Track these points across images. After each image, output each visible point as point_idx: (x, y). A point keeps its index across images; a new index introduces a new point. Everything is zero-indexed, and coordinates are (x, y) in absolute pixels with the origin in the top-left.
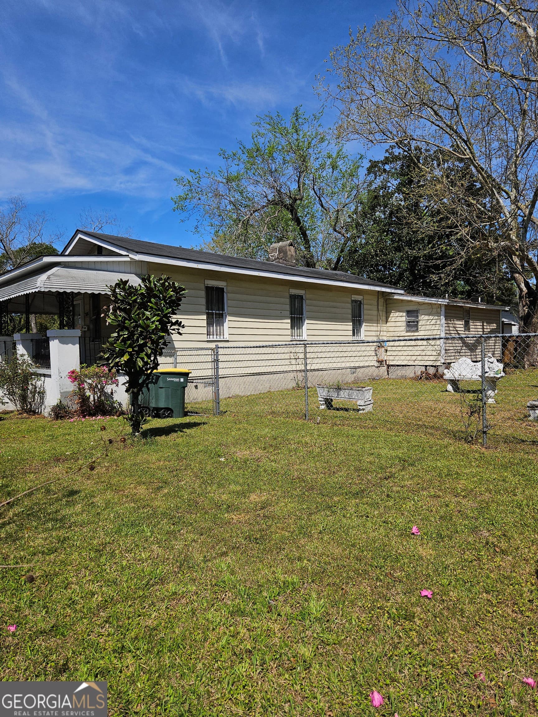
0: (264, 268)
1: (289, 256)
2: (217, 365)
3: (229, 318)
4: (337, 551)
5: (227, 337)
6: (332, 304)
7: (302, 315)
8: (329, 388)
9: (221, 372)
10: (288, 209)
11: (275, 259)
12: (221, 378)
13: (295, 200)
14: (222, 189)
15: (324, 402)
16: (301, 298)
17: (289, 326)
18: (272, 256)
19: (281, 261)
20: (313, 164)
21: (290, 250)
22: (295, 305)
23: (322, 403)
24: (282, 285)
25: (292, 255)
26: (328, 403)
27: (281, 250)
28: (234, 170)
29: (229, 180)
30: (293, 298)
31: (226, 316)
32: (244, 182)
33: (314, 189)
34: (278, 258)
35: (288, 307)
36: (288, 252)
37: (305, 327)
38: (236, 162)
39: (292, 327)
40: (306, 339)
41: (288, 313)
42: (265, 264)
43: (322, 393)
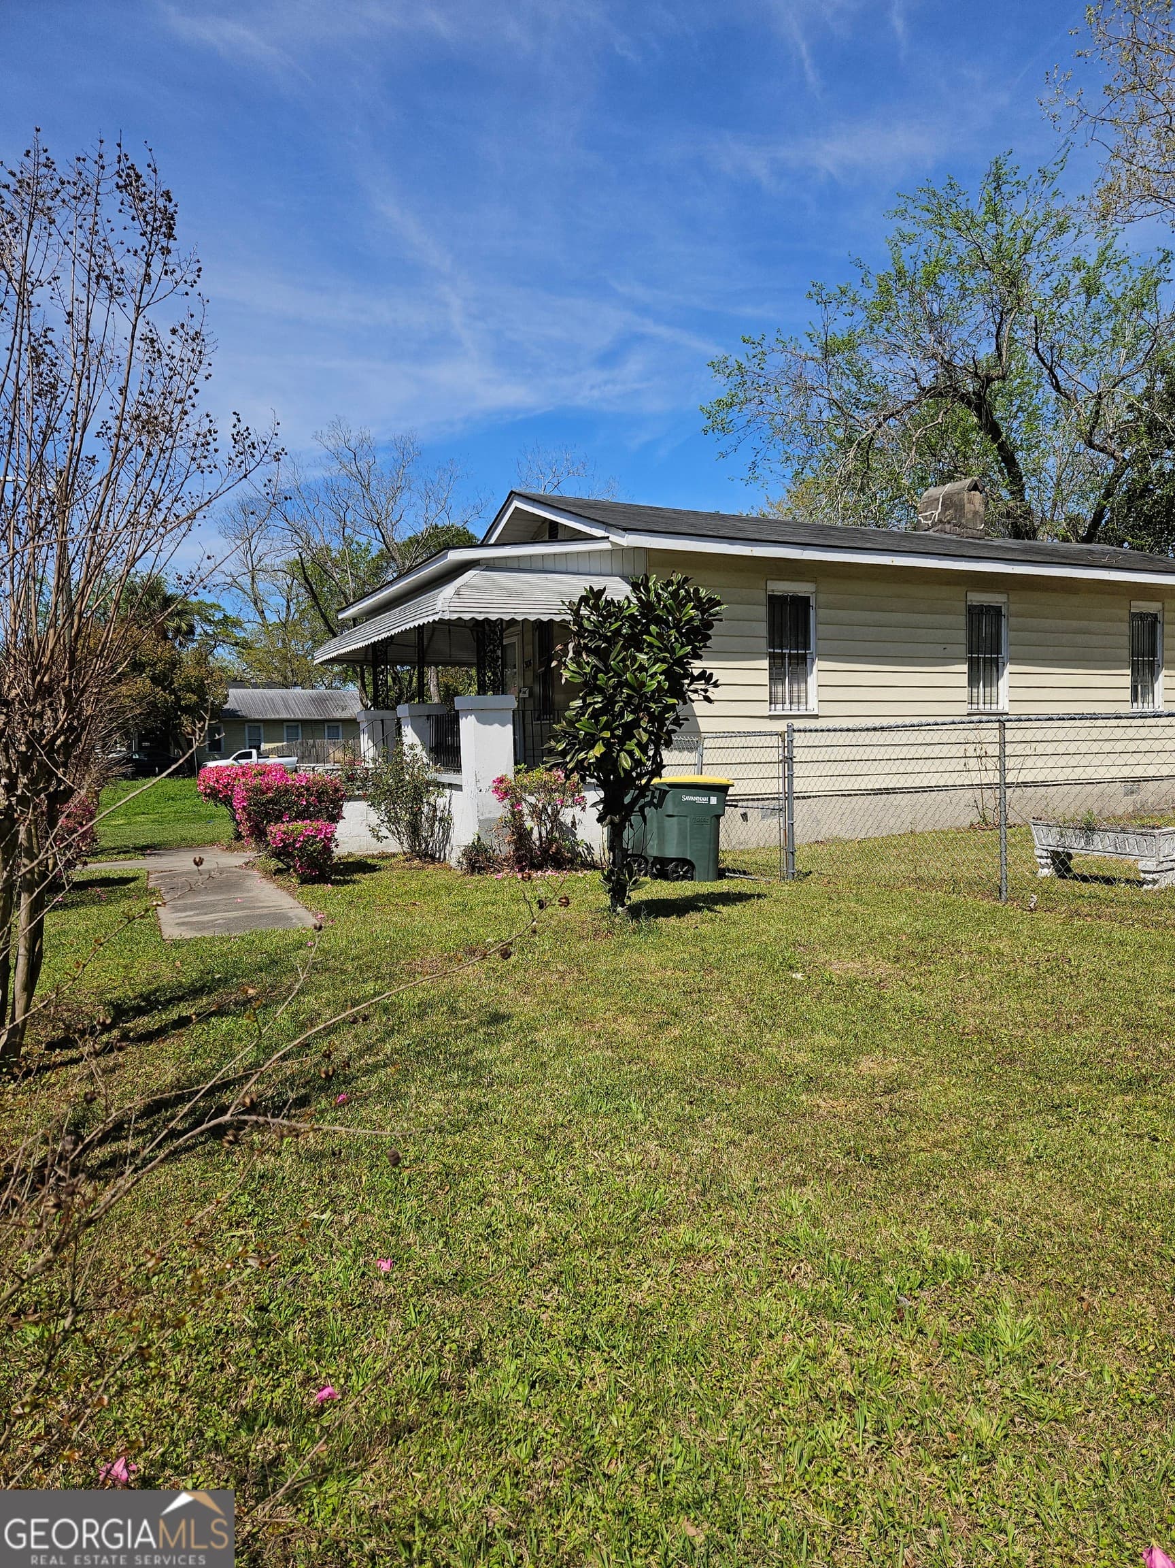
0: (905, 545)
1: (970, 516)
2: (791, 769)
3: (819, 664)
4: (1070, 1211)
5: (813, 706)
6: (1075, 624)
7: (998, 652)
8: (1064, 826)
9: (799, 786)
10: (969, 404)
11: (934, 525)
12: (798, 798)
13: (990, 380)
14: (812, 374)
15: (1049, 861)
16: (996, 613)
17: (964, 681)
18: (926, 518)
19: (948, 527)
20: (1036, 288)
21: (971, 502)
22: (980, 629)
23: (1043, 861)
24: (948, 584)
25: (976, 513)
26: (1061, 862)
27: (949, 502)
28: (840, 327)
29: (827, 352)
30: (975, 614)
31: (813, 660)
32: (864, 353)
33: (1036, 350)
34: (940, 521)
35: (962, 636)
36: (967, 506)
37: (1004, 682)
38: (846, 308)
39: (972, 682)
40: (1006, 710)
41: (962, 650)
42: (907, 536)
43: (1045, 840)
